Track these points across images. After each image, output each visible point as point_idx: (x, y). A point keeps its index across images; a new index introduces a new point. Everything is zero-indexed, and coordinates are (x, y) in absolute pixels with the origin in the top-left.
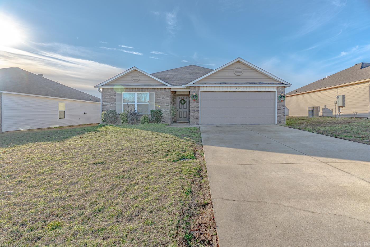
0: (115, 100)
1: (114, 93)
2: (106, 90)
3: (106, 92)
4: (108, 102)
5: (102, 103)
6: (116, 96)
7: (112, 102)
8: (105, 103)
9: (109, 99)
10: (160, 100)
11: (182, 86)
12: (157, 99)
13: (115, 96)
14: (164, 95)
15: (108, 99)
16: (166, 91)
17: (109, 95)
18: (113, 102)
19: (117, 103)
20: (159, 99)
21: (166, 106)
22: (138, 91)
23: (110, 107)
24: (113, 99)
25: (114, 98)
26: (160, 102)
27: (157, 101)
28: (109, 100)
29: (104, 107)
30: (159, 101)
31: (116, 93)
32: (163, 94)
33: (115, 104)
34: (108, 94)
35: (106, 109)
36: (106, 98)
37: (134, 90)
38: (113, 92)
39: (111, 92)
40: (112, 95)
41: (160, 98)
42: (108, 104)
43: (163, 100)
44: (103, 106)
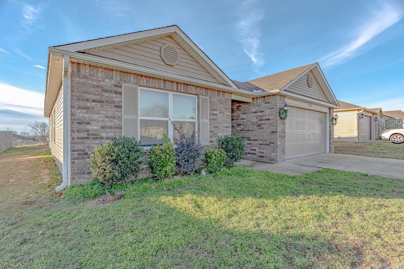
0: (120, 107)
1: (115, 86)
2: (85, 71)
3: (85, 77)
4: (93, 113)
5: (72, 115)
6: (121, 94)
7: (106, 111)
8: (80, 114)
9: (100, 102)
10: (216, 115)
11: (253, 91)
12: (212, 112)
13: (118, 95)
14: (222, 105)
15: (94, 101)
16: (226, 98)
17: (99, 90)
18: (111, 111)
19: (124, 117)
20: (215, 112)
21: (225, 129)
22: (177, 89)
23: (103, 127)
24: (113, 102)
25: (115, 99)
26: (216, 120)
27: (212, 117)
28: (99, 105)
29: (81, 127)
30: (215, 117)
31: (121, 87)
32: (221, 103)
33: (120, 118)
34: (93, 86)
35: (88, 135)
36: (88, 96)
37: (168, 85)
38: (113, 82)
39: (107, 80)
40: (107, 91)
41: (216, 110)
42: (95, 116)
43: (221, 115)
44: (76, 124)
